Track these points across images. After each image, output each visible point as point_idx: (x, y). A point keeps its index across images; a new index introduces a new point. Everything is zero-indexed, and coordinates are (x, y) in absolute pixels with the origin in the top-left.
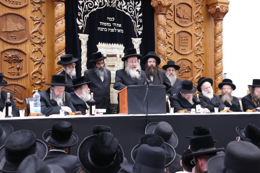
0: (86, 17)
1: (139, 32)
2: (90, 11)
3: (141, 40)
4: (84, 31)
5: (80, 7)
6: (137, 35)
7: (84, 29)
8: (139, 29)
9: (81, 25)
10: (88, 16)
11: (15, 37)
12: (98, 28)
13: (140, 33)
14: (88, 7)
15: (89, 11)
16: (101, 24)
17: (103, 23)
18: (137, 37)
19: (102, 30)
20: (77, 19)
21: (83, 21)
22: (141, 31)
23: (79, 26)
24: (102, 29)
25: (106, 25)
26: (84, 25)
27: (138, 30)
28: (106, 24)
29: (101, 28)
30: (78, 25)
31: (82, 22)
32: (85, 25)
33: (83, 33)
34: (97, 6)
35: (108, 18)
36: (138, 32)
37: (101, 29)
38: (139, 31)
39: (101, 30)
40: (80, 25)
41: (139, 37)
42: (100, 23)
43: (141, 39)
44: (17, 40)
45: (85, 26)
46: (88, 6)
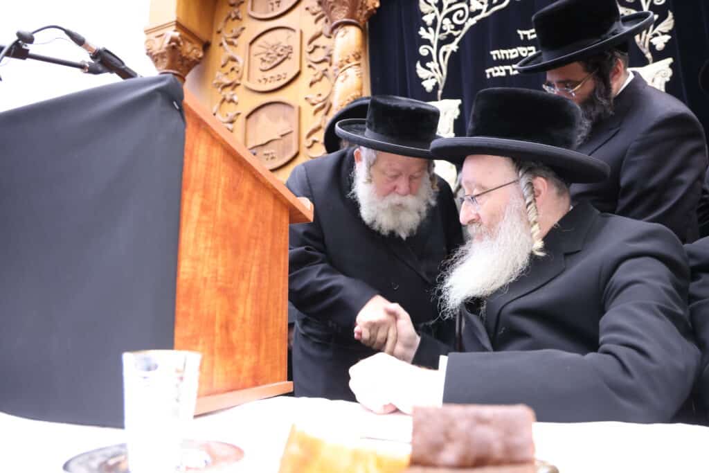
0: (445, 53)
1: (654, 41)
2: (459, 32)
3: (671, 66)
4: (440, 92)
5: (428, 31)
6: (649, 56)
7: (441, 86)
8: (656, 31)
9: (433, 77)
10: (453, 47)
11: (272, 153)
12: (488, 71)
13: (660, 42)
14: (453, 23)
15: (455, 33)
16: (496, 55)
17: (503, 52)
18: (651, 61)
19: (504, 74)
20: (418, 65)
21: (437, 66)
22: (663, 34)
23: (424, 83)
24: (501, 71)
25: (516, 55)
26: (440, 75)
27: (649, 35)
28: (514, 53)
29: (496, 68)
30: (422, 80)
31: (436, 70)
32: (445, 72)
33: (439, 98)
34: (479, 12)
35: (520, 32)
36: (651, 44)
37: (496, 71)
38: (656, 35)
39: (499, 74)
40: (427, 79)
41: (658, 56)
42: (493, 53)
43: (670, 60)
44: (276, 160)
45: (444, 78)
46: (451, 20)
